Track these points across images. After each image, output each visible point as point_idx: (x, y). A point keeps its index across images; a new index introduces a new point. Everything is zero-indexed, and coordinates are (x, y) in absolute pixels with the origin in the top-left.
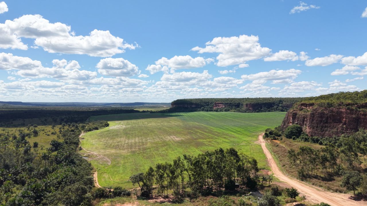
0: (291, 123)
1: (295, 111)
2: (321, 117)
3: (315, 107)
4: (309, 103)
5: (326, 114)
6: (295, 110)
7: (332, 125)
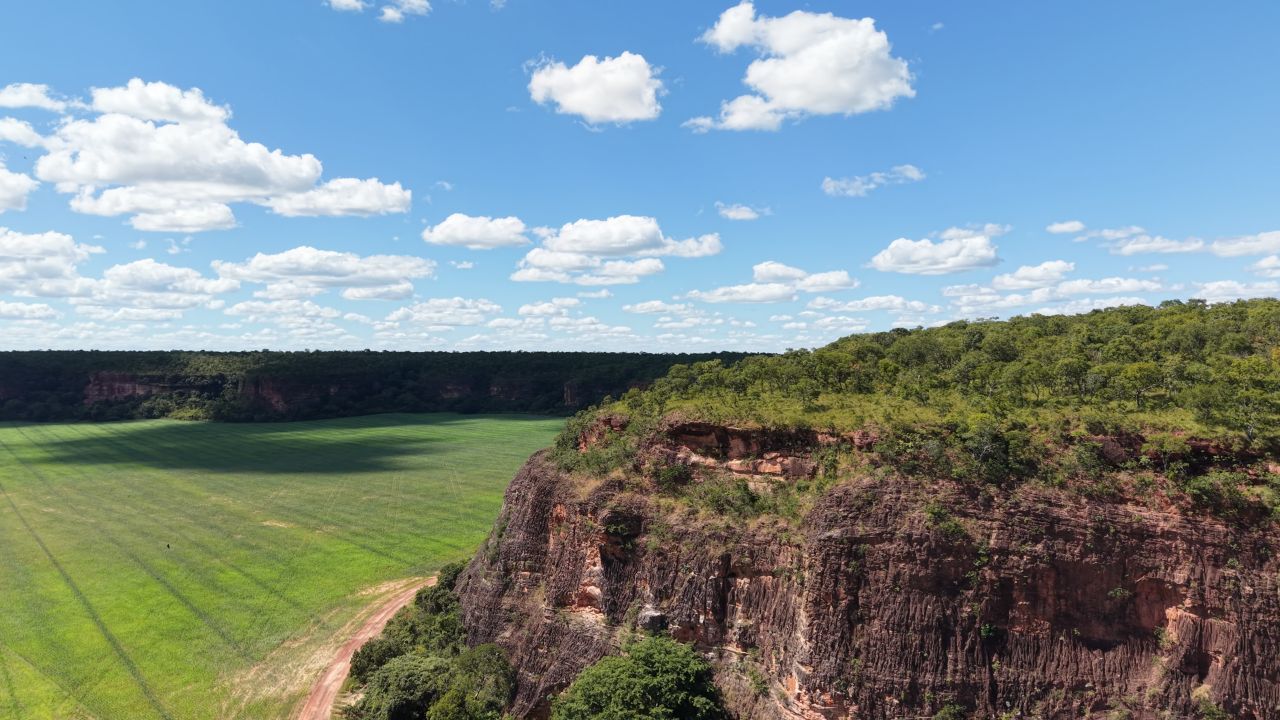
0: (588, 600)
1: (618, 496)
2: (945, 585)
3: (855, 475)
4: (752, 424)
5: (990, 553)
6: (620, 485)
7: (1067, 678)
